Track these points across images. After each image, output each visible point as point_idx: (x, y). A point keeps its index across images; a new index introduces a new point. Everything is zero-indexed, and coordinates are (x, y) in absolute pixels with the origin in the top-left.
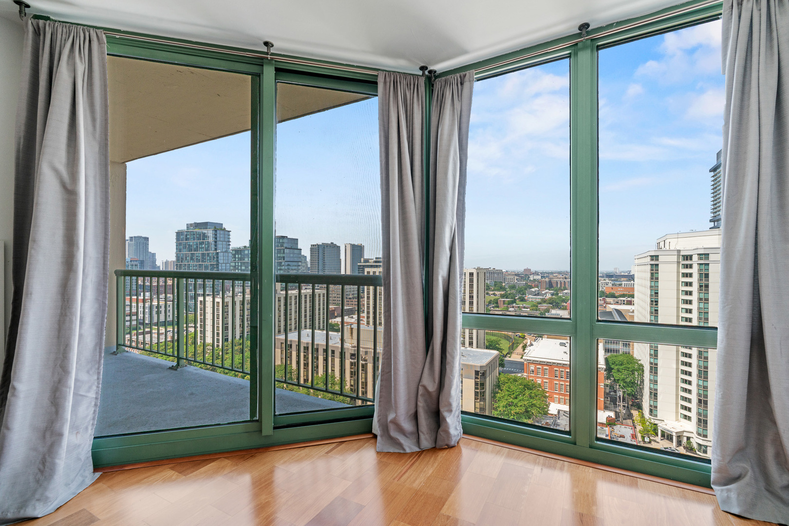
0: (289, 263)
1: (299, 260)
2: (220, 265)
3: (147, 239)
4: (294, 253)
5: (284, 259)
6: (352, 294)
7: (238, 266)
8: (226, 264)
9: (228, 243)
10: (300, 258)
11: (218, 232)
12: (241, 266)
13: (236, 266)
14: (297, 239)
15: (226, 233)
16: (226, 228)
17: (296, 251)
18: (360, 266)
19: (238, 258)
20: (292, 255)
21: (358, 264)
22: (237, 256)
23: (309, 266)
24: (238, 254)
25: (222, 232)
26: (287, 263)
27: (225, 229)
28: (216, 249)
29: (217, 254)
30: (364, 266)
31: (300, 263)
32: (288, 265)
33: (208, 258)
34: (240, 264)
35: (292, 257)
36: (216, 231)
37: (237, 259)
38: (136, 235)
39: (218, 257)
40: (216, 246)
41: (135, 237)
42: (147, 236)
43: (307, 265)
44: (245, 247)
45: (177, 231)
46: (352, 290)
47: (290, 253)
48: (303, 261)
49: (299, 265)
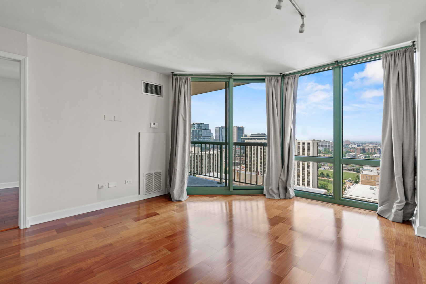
0: (205, 137)
1: (210, 135)
4: (207, 132)
5: (202, 135)
6: (238, 154)
10: (210, 134)
14: (209, 125)
17: (208, 131)
18: (242, 139)
20: (206, 133)
21: (241, 138)
23: (214, 139)
26: (203, 137)
30: (244, 139)
31: (210, 137)
32: (204, 138)
35: (206, 134)
43: (213, 138)
46: (238, 152)
47: (205, 132)
48: (211, 136)
49: (209, 139)
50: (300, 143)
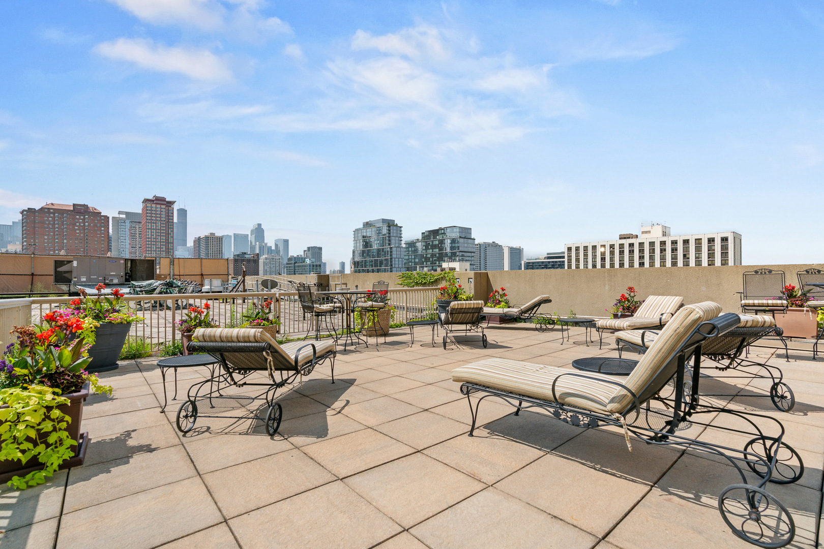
0: (463, 253)
1: (473, 250)
2: (393, 259)
4: (468, 243)
5: (459, 249)
7: (412, 259)
8: (398, 258)
9: (400, 239)
11: (391, 227)
12: (415, 259)
13: (409, 259)
14: (471, 229)
15: (399, 228)
16: (398, 224)
17: (470, 241)
19: (412, 251)
20: (466, 245)
22: (410, 249)
24: (412, 248)
25: (395, 228)
26: (461, 254)
27: (397, 225)
28: (389, 244)
29: (391, 248)
31: (473, 254)
33: (383, 253)
34: (413, 257)
35: (467, 247)
36: (389, 227)
37: (410, 253)
39: (391, 252)
40: (390, 241)
41: (312, 247)
42: (321, 246)
44: (418, 240)
45: (354, 230)
47: (464, 243)
49: (472, 257)
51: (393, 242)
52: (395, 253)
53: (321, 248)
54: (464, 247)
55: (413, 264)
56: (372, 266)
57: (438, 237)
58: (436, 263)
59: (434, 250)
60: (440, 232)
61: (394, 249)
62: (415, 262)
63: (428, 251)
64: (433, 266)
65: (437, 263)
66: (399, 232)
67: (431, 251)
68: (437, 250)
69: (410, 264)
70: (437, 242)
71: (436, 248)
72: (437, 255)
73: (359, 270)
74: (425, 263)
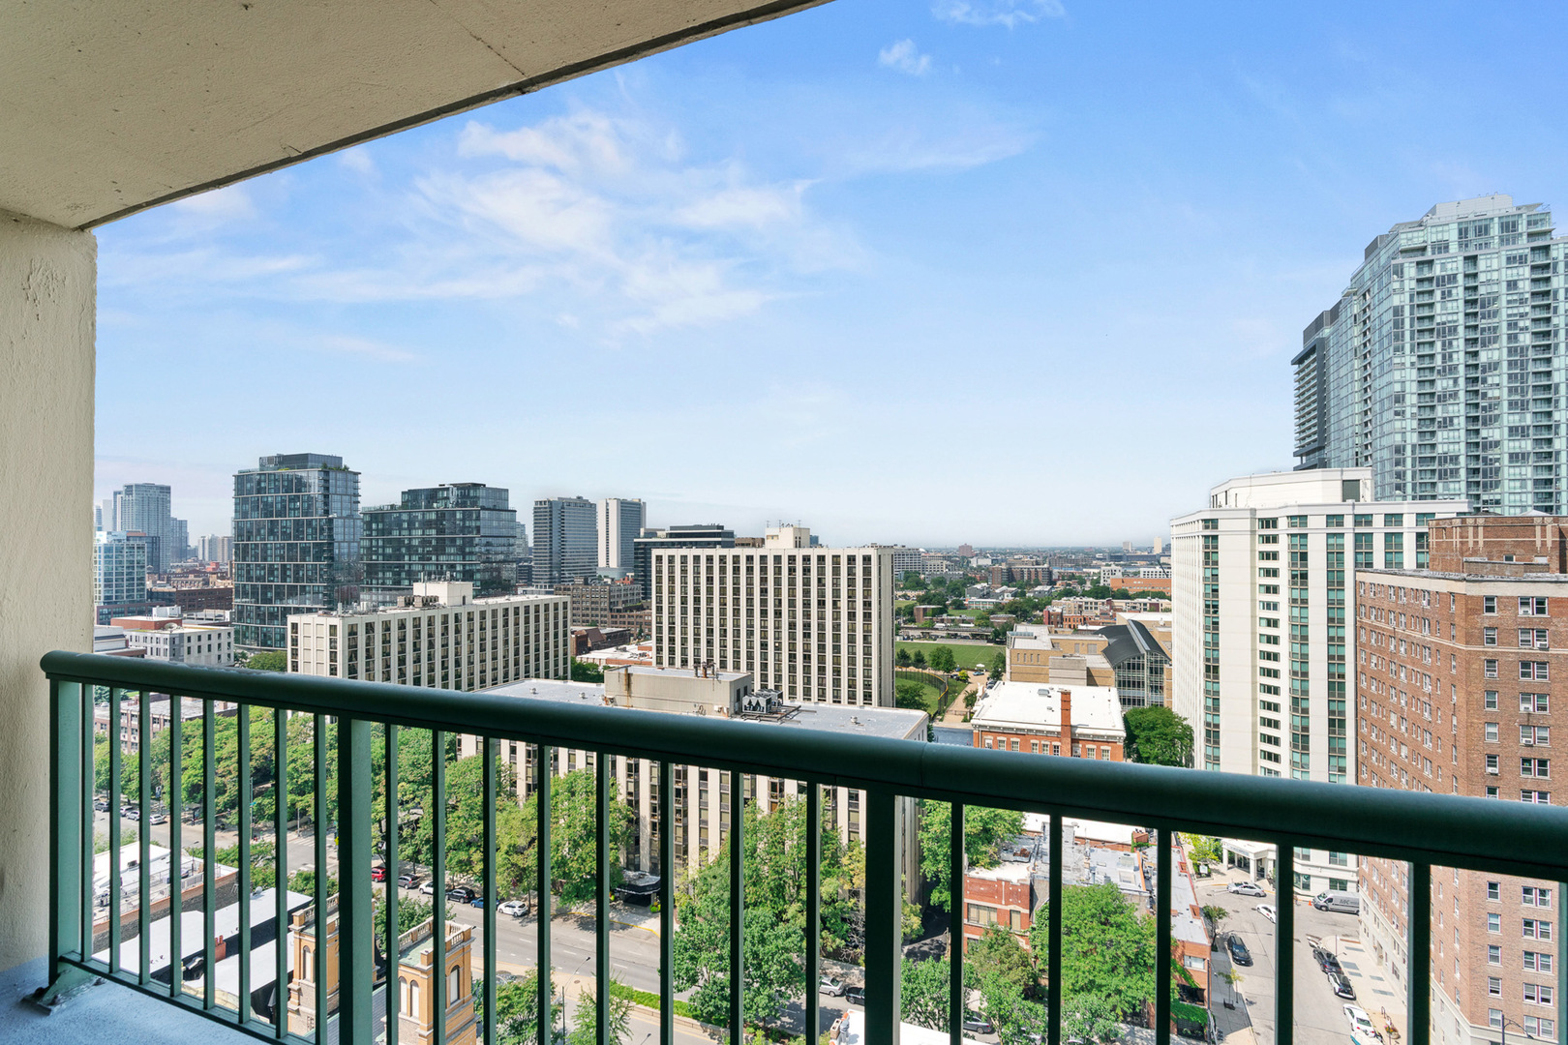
0: (490, 540)
1: (511, 533)
2: (336, 544)
3: (166, 490)
4: (499, 520)
5: (478, 532)
6: (623, 602)
7: (377, 547)
8: (349, 542)
9: (353, 499)
10: (512, 528)
11: (332, 475)
12: (384, 547)
13: (371, 547)
14: (507, 490)
15: (350, 477)
16: (348, 466)
17: (504, 515)
18: (639, 543)
19: (377, 530)
20: (495, 524)
21: (635, 540)
22: (374, 526)
23: (531, 544)
24: (377, 523)
25: (340, 475)
26: (484, 540)
27: (346, 468)
28: (327, 512)
29: (331, 521)
30: (646, 544)
31: (512, 541)
32: (488, 544)
33: (310, 531)
34: (380, 543)
35: (496, 527)
36: (327, 473)
37: (374, 533)
38: (141, 482)
39: (331, 529)
40: (326, 504)
41: (137, 486)
42: (166, 484)
43: (526, 543)
44: (392, 506)
45: (237, 473)
46: (623, 593)
47: (491, 520)
48: (518, 535)
49: (509, 545)
50: (839, 556)
51: (335, 504)
52: (341, 530)
53: (169, 488)
54: (491, 527)
55: (381, 558)
56: (282, 558)
57: (435, 505)
58: (431, 559)
59: (427, 532)
60: (440, 495)
61: (337, 523)
62: (384, 555)
63: (414, 532)
64: (423, 565)
65: (434, 558)
66: (350, 484)
67: (420, 532)
68: (434, 532)
69: (374, 557)
70: (433, 516)
71: (431, 528)
72: (434, 543)
73: (248, 565)
74: (407, 558)
